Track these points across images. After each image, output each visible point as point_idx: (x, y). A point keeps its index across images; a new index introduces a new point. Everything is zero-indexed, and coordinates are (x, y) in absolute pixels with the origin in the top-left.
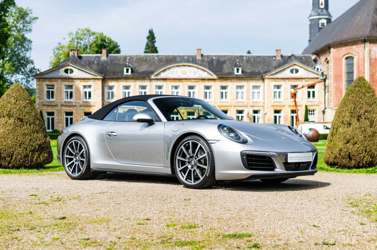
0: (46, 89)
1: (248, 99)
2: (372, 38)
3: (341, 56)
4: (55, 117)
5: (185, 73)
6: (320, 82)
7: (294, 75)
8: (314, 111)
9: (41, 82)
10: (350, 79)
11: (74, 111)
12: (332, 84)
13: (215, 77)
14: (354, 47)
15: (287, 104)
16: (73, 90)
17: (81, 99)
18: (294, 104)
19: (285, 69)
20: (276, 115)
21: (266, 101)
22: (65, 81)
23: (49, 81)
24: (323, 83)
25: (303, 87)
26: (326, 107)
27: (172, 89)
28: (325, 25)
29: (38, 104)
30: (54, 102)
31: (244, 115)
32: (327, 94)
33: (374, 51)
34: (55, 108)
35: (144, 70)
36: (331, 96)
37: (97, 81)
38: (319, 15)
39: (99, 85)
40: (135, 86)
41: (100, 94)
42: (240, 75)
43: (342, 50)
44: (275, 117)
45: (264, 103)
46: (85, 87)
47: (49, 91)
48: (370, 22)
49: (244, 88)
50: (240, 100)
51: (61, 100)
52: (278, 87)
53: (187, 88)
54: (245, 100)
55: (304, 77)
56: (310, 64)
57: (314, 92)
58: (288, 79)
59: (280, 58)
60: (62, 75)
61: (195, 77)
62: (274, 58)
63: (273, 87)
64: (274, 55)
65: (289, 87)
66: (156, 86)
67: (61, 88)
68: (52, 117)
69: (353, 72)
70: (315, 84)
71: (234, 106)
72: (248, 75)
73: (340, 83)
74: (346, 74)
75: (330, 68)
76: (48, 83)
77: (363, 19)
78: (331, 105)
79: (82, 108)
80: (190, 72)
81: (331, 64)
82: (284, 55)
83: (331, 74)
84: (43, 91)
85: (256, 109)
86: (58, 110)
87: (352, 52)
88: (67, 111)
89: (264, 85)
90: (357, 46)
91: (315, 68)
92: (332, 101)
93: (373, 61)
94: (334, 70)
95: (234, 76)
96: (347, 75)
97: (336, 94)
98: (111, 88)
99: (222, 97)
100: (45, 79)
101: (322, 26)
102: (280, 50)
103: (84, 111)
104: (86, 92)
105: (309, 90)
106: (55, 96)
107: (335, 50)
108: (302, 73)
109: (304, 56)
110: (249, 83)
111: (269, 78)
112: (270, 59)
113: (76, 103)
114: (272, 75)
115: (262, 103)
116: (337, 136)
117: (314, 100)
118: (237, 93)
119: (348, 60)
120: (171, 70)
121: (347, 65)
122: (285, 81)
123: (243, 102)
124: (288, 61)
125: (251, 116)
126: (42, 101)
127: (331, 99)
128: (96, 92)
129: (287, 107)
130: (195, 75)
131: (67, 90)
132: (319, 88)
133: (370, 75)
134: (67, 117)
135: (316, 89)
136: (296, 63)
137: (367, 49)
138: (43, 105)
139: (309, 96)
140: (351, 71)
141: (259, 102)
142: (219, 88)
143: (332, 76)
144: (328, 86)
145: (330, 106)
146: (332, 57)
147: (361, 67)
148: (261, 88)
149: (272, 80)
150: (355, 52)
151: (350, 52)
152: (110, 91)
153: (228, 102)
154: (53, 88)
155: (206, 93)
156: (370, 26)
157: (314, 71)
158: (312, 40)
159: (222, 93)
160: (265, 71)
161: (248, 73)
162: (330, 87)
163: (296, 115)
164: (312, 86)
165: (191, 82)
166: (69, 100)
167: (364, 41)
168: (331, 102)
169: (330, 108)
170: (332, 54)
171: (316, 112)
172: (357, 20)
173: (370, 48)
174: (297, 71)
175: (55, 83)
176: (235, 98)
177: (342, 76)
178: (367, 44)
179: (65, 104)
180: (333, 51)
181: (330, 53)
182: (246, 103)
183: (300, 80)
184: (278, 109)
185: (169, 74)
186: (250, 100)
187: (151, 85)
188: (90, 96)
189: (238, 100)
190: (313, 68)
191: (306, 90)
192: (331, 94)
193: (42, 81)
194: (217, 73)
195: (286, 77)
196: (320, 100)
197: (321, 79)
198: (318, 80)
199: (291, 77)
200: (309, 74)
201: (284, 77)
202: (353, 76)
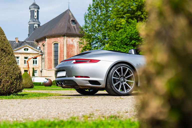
2: (68, 34)
3: (52, 43)
6: (39, 56)
7: (26, 52)
10: (56, 55)
12: (46, 57)
14: (58, 38)
18: (28, 67)
19: (21, 48)
24: (41, 56)
25: (31, 58)
26: (43, 69)
28: (37, 27)
32: (43, 62)
33: (69, 41)
38: (34, 22)
43: (52, 39)
48: (66, 26)
55: (31, 53)
56: (34, 46)
57: (36, 61)
58: (23, 53)
59: (18, 43)
62: (14, 42)
64: (14, 40)
65: (24, 58)
69: (58, 51)
70: (37, 57)
73: (51, 56)
75: (45, 48)
77: (63, 24)
78: (46, 68)
81: (46, 46)
82: (20, 41)
87: (57, 41)
90: (60, 38)
91: (36, 48)
92: (46, 66)
93: (68, 46)
94: (47, 50)
96: (54, 53)
97: (49, 62)
101: (35, 27)
102: (18, 38)
105: (34, 60)
107: (48, 39)
108: (30, 51)
109: (30, 42)
112: (12, 42)
117: (36, 65)
119: (55, 45)
121: (54, 47)
122: (21, 55)
124: (22, 44)
127: (46, 65)
129: (22, 68)
132: (39, 59)
133: (67, 53)
135: (37, 60)
136: (27, 45)
137: (65, 39)
139: (34, 63)
140: (57, 51)
143: (46, 53)
146: (47, 43)
147: (62, 49)
150: (59, 41)
151: (56, 41)
156: (66, 28)
157: (37, 50)
158: (30, 34)
162: (45, 59)
167: (64, 36)
169: (45, 69)
170: (46, 42)
171: (37, 71)
172: (59, 25)
173: (67, 39)
174: (27, 49)
177: (52, 53)
178: (65, 37)
180: (47, 40)
181: (45, 41)
183: (29, 54)
191: (32, 60)
192: (46, 62)
195: (22, 53)
196: (39, 65)
197: (40, 54)
198: (39, 55)
199: (24, 53)
200: (34, 51)
201: (21, 52)
202: (58, 53)
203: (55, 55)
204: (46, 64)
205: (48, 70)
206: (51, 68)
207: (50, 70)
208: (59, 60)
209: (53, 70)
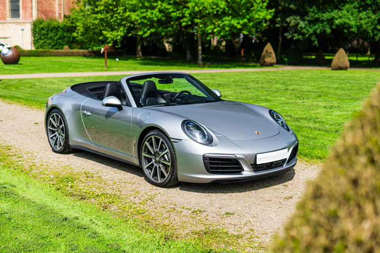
206: (5, 19)
207: (3, 23)
208: (21, 2)
209: (9, 23)
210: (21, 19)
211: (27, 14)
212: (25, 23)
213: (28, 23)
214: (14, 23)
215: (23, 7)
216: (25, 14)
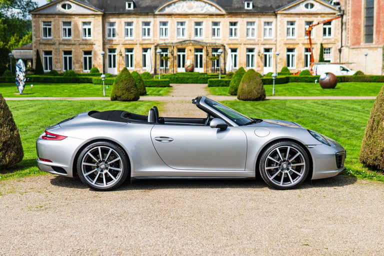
0: (42, 26)
1: (259, 36)
4: (53, 56)
5: (191, 8)
6: (336, 18)
7: (309, 10)
8: (329, 49)
9: (37, 19)
10: (370, 16)
11: (73, 50)
12: (350, 20)
13: (224, 12)
15: (301, 42)
16: (72, 27)
17: (81, 37)
18: (309, 42)
19: (299, 4)
20: (288, 53)
21: (279, 39)
22: (63, 17)
23: (45, 17)
24: (340, 19)
25: (318, 24)
26: (343, 45)
27: (178, 25)
29: (35, 43)
30: (51, 40)
31: (255, 53)
32: (344, 31)
34: (53, 46)
35: (147, 4)
36: (348, 34)
37: (96, 18)
39: (99, 21)
40: (137, 22)
41: (101, 31)
42: (251, 10)
44: (288, 56)
45: (276, 41)
46: (85, 23)
47: (46, 28)
49: (255, 24)
50: (250, 37)
51: (59, 37)
52: (292, 23)
53: (193, 24)
54: (255, 37)
55: (320, 12)
57: (330, 29)
58: (302, 14)
60: (59, 11)
61: (203, 12)
63: (286, 23)
65: (304, 23)
66: (160, 22)
67: (58, 25)
68: (50, 56)
69: (373, 8)
70: (332, 20)
71: (244, 44)
72: (259, 9)
73: (359, 19)
74: (365, 10)
75: (348, 2)
76: (44, 19)
78: (348, 43)
79: (81, 46)
80: (197, 7)
83: (349, 9)
84: (39, 28)
85: (267, 47)
86: (56, 49)
88: (65, 50)
89: (277, 20)
91: (331, 2)
92: (349, 38)
94: (352, 5)
95: (244, 11)
96: (367, 11)
97: (354, 31)
98: (112, 24)
99: (231, 34)
100: (41, 15)
103: (84, 50)
104: (85, 29)
105: (325, 26)
106: (52, 34)
108: (318, 8)
110: (260, 19)
111: (282, 14)
113: (74, 41)
114: (285, 10)
115: (274, 41)
116: (379, 132)
117: (329, 37)
118: (248, 29)
120: (176, 5)
122: (299, 17)
123: (254, 40)
125: (262, 54)
126: (39, 39)
127: (348, 37)
128: (96, 29)
129: (300, 45)
130: (202, 10)
131: (65, 27)
132: (336, 24)
134: (66, 56)
135: (332, 26)
138: (40, 44)
139: (325, 33)
140: (371, 6)
141: (272, 40)
142: (228, 24)
143: (350, 11)
144: (346, 23)
145: (347, 45)
148: (273, 24)
149: (285, 16)
152: (112, 28)
153: (237, 40)
154: (50, 25)
155: (214, 29)
157: (331, 6)
159: (231, 29)
160: (277, 5)
161: (260, 8)
162: (347, 24)
163: (310, 53)
164: (329, 23)
165: (198, 17)
166: (67, 38)
168: (348, 40)
169: (347, 46)
171: (332, 51)
174: (312, 6)
175: (52, 20)
176: (246, 35)
177: (360, 12)
179: (63, 42)
182: (257, 41)
183: (315, 16)
184: (291, 47)
185: (174, 9)
186: (261, 37)
187: (155, 21)
188: (89, 34)
189: (248, 38)
190: (330, 2)
191: (321, 26)
192: (348, 31)
193: (39, 17)
194: (226, 8)
195: (301, 12)
196: (336, 38)
197: (338, 15)
198: (335, 16)
199: (305, 12)
200: (325, 9)
201: (298, 12)
202: (373, 12)
203: (368, 16)
204: (349, 35)
205: (353, 49)
206: (359, 44)
207: (357, 48)
208: (375, 26)
209: (363, 48)
210: (374, 44)
211: (380, 39)
212: (377, 48)
213: (381, 48)
214: (367, 48)
215: (377, 31)
216: (378, 39)
